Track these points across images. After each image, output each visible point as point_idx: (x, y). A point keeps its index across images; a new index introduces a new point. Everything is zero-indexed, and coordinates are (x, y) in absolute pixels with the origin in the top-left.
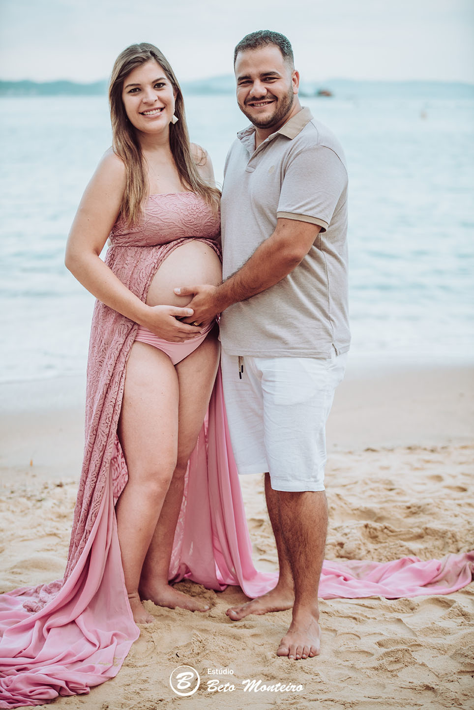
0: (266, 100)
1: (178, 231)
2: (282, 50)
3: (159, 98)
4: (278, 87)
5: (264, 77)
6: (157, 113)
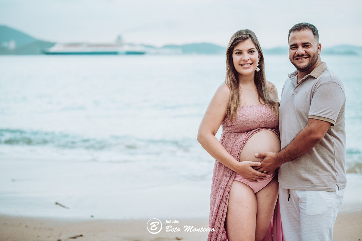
0: (304, 57)
1: (256, 125)
2: (313, 32)
3: (250, 58)
4: (311, 50)
5: (304, 45)
6: (249, 66)
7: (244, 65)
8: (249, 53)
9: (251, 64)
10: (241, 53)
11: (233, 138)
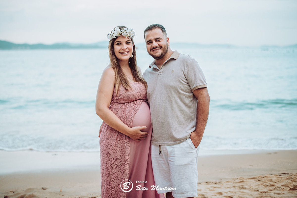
0: (158, 48)
1: (137, 97)
2: (162, 30)
4: (162, 43)
5: (156, 40)
6: (126, 53)
7: (123, 53)
8: (126, 43)
9: (128, 52)
10: (121, 44)
11: (121, 107)
